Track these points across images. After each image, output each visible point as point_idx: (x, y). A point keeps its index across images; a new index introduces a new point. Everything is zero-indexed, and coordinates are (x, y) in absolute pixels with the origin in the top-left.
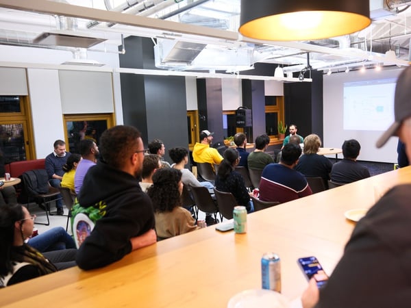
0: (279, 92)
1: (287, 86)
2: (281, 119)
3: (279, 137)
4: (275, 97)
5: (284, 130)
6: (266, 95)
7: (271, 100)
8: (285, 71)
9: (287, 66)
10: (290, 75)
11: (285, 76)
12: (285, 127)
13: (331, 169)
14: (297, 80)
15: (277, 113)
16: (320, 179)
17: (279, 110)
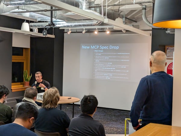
0: (26, 44)
1: (33, 39)
2: (27, 69)
3: (23, 84)
4: (22, 48)
5: (29, 78)
6: (13, 46)
7: (18, 51)
8: (31, 26)
9: (33, 22)
10: (36, 30)
11: (31, 30)
12: (30, 75)
13: (69, 124)
14: (41, 35)
15: (23, 63)
16: (57, 134)
17: (26, 60)
